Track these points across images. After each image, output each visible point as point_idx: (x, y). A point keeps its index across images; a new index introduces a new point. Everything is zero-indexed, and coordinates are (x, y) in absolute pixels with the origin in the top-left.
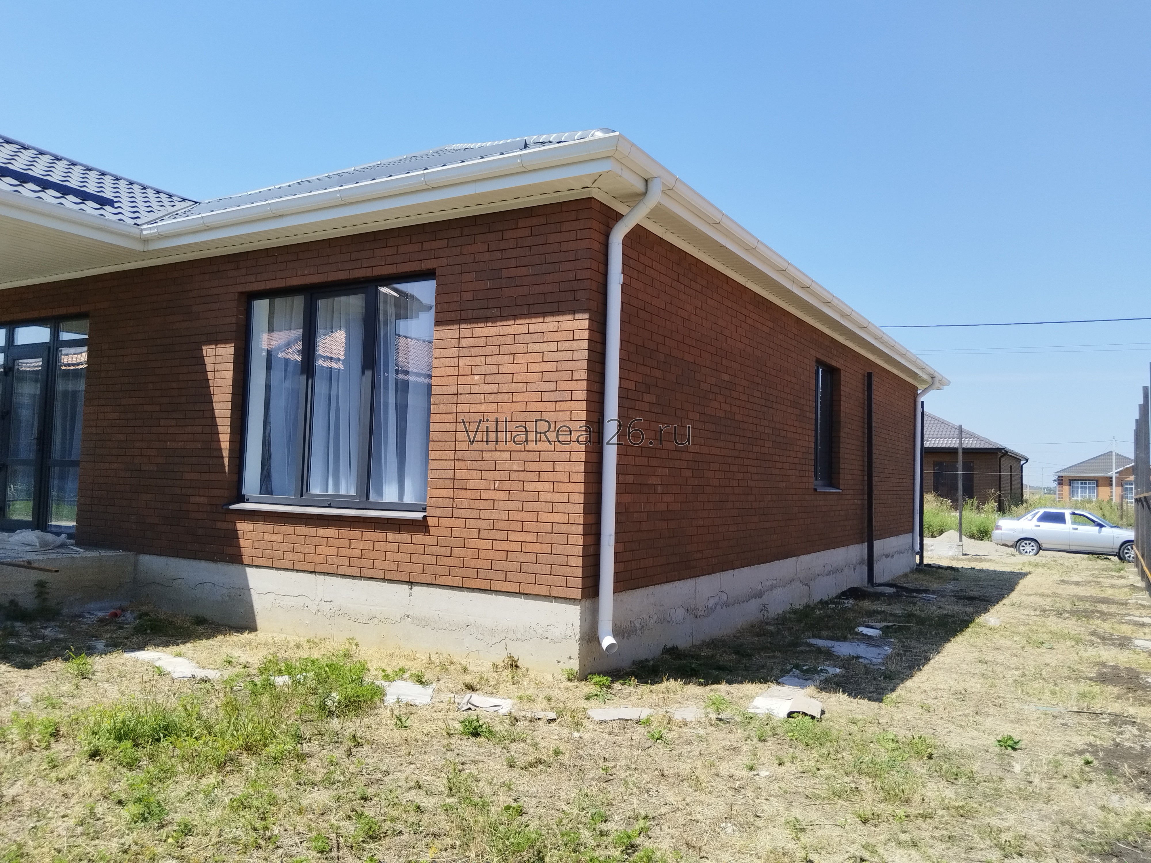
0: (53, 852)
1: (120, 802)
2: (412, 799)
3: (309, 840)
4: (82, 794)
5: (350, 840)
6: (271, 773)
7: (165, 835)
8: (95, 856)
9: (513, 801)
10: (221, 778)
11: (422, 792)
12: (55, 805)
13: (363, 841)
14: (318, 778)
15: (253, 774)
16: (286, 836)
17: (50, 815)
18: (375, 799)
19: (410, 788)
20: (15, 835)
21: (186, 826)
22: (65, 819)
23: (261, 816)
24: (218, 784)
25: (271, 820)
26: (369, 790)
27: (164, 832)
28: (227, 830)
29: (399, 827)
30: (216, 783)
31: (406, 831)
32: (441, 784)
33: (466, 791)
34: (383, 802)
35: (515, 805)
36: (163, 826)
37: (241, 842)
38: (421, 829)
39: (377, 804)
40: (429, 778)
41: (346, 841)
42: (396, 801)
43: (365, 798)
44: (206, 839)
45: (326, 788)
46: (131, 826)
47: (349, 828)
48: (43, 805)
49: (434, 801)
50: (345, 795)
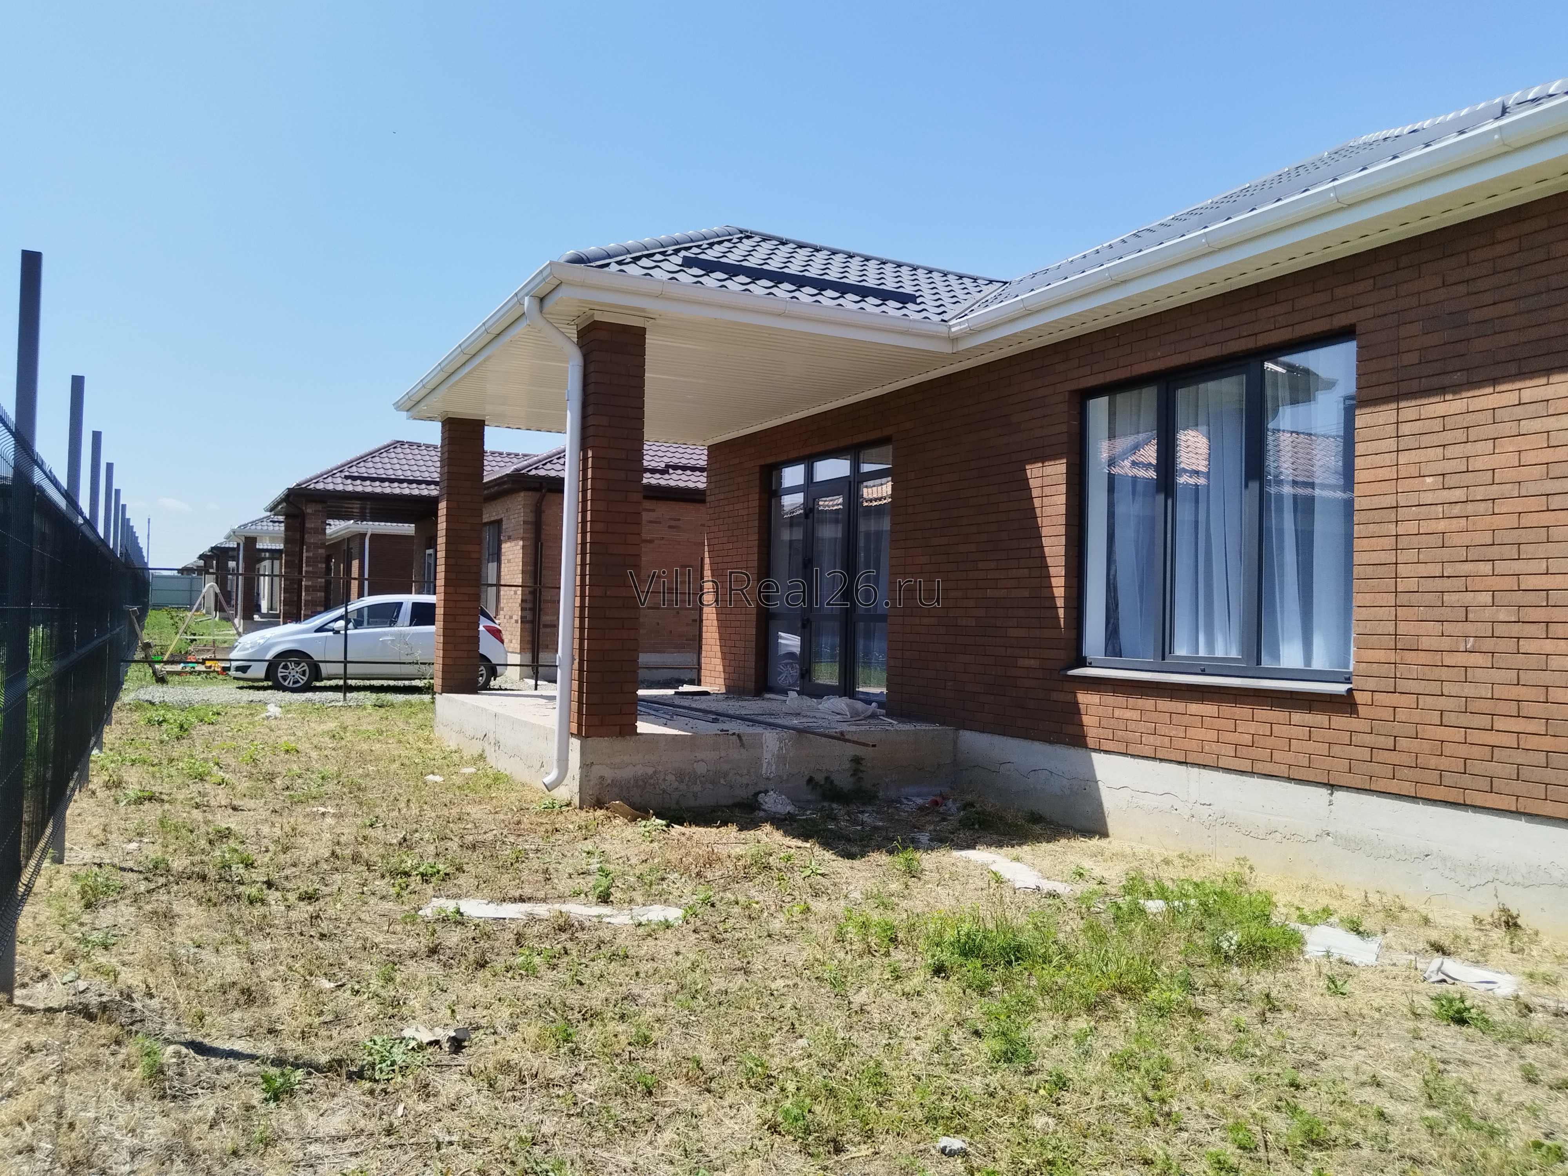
0: (912, 1077)
1: (977, 1033)
2: (1368, 1099)
3: (1222, 1127)
4: (933, 1016)
5: (1284, 1140)
6: (1159, 1028)
7: (1035, 1083)
8: (959, 1093)
9: (1542, 1136)
10: (1093, 1023)
11: (1382, 1093)
12: (907, 1023)
13: (1302, 1146)
14: (1224, 1045)
15: (1133, 1024)
16: (1190, 1117)
17: (902, 1033)
18: (1311, 1089)
19: (1363, 1084)
20: (869, 1050)
21: (1059, 1076)
22: (919, 1042)
23: (1153, 1083)
24: (1091, 1031)
25: (1166, 1092)
26: (1301, 1075)
27: (1033, 1080)
28: (1112, 1093)
29: (1356, 1137)
30: (1088, 1030)
31: (1366, 1145)
32: (1413, 1085)
33: (1457, 1104)
34: (1324, 1097)
35: (1548, 1142)
36: (1031, 1073)
37: (1132, 1112)
38: (1391, 1146)
39: (1315, 1097)
40: (1391, 1074)
41: (1277, 1140)
42: (1343, 1098)
43: (1297, 1087)
44: (1086, 1100)
45: (1236, 1061)
46: (994, 1065)
47: (1278, 1122)
48: (892, 1020)
49: (1405, 1109)
50: (1265, 1076)
